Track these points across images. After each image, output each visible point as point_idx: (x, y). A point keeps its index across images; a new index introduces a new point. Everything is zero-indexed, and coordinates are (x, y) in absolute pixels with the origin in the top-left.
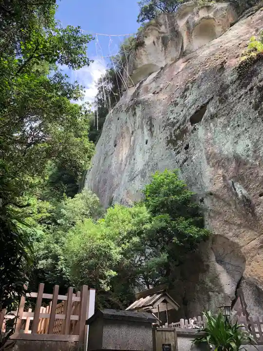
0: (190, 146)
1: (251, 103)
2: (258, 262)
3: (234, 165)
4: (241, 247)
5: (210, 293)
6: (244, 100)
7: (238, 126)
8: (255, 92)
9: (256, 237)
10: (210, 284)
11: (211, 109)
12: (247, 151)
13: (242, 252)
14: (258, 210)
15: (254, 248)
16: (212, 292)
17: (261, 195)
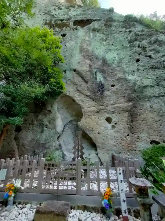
0: (67, 35)
1: (127, 38)
2: (92, 119)
3: (100, 63)
6: (123, 34)
7: (113, 45)
8: (132, 34)
9: (95, 106)
10: (47, 123)
11: (95, 25)
12: (114, 60)
13: (82, 111)
14: (106, 93)
15: (93, 111)
16: (47, 128)
17: (113, 86)
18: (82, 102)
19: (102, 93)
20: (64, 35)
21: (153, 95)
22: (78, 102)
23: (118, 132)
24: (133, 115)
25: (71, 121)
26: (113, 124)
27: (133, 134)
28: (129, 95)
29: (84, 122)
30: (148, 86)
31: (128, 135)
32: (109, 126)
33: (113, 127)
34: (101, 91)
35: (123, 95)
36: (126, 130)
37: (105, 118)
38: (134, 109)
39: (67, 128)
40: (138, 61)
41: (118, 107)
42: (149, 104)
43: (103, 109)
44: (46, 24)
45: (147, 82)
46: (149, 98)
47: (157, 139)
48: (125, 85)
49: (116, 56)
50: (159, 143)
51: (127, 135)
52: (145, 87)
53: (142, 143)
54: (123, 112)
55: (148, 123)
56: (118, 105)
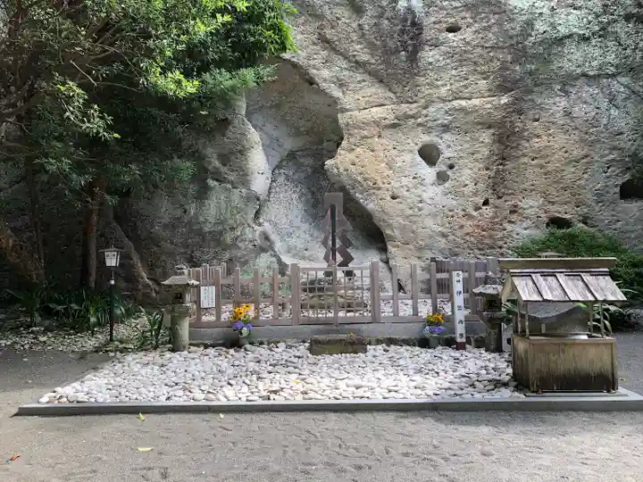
2: (373, 151)
4: (344, 110)
5: (211, 183)
9: (387, 102)
10: (217, 164)
13: (340, 121)
14: (429, 55)
15: (377, 123)
16: (217, 180)
17: (453, 29)
18: (341, 85)
19: (413, 57)
21: (579, 71)
22: (324, 85)
23: (456, 193)
24: (507, 139)
25: (292, 156)
26: (441, 166)
27: (500, 198)
28: (504, 68)
29: (342, 162)
30: (570, 36)
31: (486, 203)
32: (429, 173)
33: (442, 178)
34: (410, 48)
35: (485, 68)
36: (481, 186)
37: (417, 148)
38: (515, 117)
39: (281, 179)
41: (462, 109)
42: (563, 103)
43: (412, 117)
45: (570, 23)
46: (567, 82)
47: (566, 213)
48: (495, 29)
50: (571, 224)
51: (482, 201)
52: (560, 41)
53: (525, 225)
54: (480, 127)
55: (550, 167)
56: (463, 103)
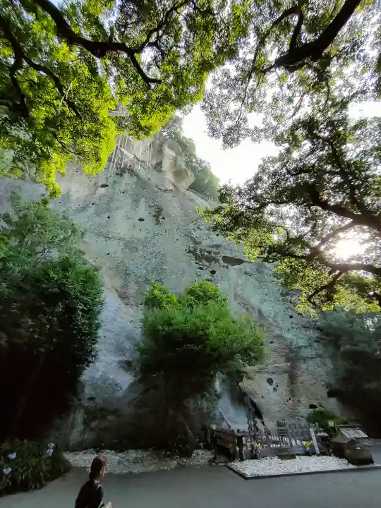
0: (216, 273)
3: (257, 314)
12: (270, 314)
14: (266, 350)
16: (207, 392)
17: (272, 342)
20: (213, 272)
21: (307, 356)
23: (280, 396)
24: (292, 378)
26: (274, 385)
27: (294, 397)
28: (287, 354)
29: (245, 384)
30: (302, 346)
31: (290, 399)
32: (271, 388)
33: (275, 389)
35: (282, 354)
36: (287, 393)
37: (266, 379)
38: (293, 370)
40: (291, 317)
41: (277, 367)
42: (305, 365)
43: (263, 369)
44: (190, 252)
45: (302, 343)
46: (305, 359)
47: (314, 403)
48: (283, 343)
49: (271, 309)
50: (316, 407)
52: (300, 347)
53: (303, 407)
54: (284, 373)
56: (278, 365)
